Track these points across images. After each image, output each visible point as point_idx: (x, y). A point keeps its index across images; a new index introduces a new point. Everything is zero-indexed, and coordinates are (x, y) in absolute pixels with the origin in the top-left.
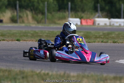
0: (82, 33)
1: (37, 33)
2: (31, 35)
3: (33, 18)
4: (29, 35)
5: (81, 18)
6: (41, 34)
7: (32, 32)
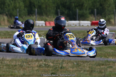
0: (43, 32)
1: (9, 33)
2: (3, 34)
3: (8, 21)
4: (1, 34)
5: (45, 21)
6: (11, 34)
7: (4, 32)
